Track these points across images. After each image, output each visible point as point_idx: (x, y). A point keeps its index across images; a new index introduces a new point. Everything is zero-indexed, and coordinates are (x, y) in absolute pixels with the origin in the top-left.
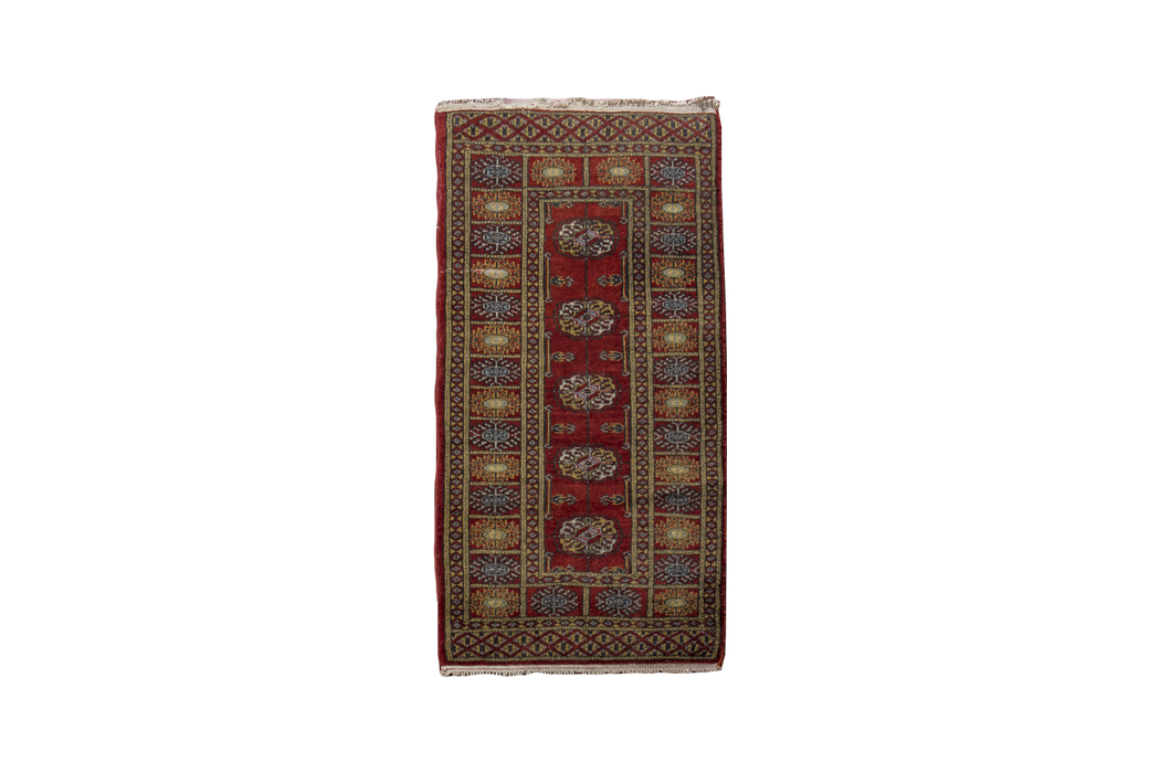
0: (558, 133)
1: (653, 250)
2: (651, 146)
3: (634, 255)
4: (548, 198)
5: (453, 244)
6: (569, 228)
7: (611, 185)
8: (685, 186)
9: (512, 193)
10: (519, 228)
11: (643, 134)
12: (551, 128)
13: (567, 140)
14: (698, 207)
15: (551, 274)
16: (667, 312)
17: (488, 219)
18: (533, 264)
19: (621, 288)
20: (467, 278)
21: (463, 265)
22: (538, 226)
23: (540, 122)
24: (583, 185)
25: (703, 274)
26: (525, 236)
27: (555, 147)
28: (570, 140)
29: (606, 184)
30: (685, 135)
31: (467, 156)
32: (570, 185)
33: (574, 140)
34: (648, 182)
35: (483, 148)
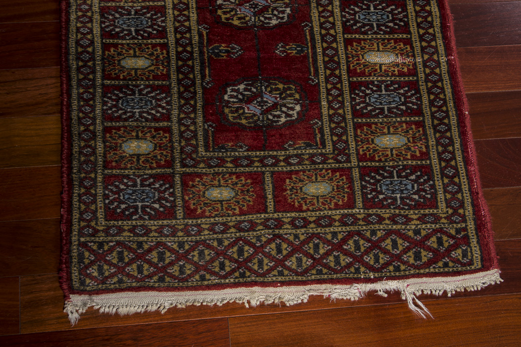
0: (316, 247)
1: (167, 90)
2: (174, 234)
3: (194, 84)
4: (322, 155)
5: (442, 89)
6: (288, 115)
7: (231, 174)
8: (120, 178)
9: (372, 159)
10: (356, 113)
11: (188, 252)
12: (327, 254)
13: (302, 238)
14: (100, 149)
15: (306, 57)
16: (145, 14)
17: (401, 123)
18: (333, 70)
19: (210, 41)
20: (418, 50)
21: (425, 66)
22: (330, 116)
23: (345, 260)
24: (273, 173)
25: (93, 59)
26: (347, 104)
27: (320, 225)
28: (296, 236)
29: (238, 176)
30: (120, 254)
31: (442, 205)
32: (291, 173)
33: (291, 238)
34: (177, 179)
35: (422, 219)
